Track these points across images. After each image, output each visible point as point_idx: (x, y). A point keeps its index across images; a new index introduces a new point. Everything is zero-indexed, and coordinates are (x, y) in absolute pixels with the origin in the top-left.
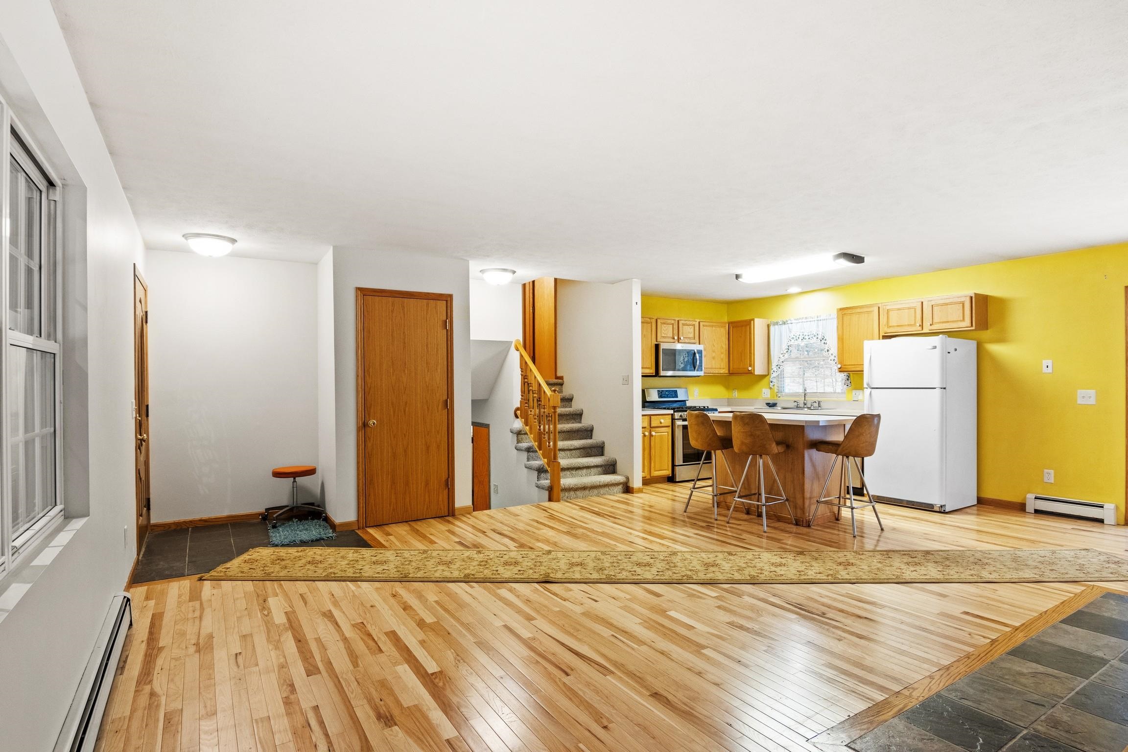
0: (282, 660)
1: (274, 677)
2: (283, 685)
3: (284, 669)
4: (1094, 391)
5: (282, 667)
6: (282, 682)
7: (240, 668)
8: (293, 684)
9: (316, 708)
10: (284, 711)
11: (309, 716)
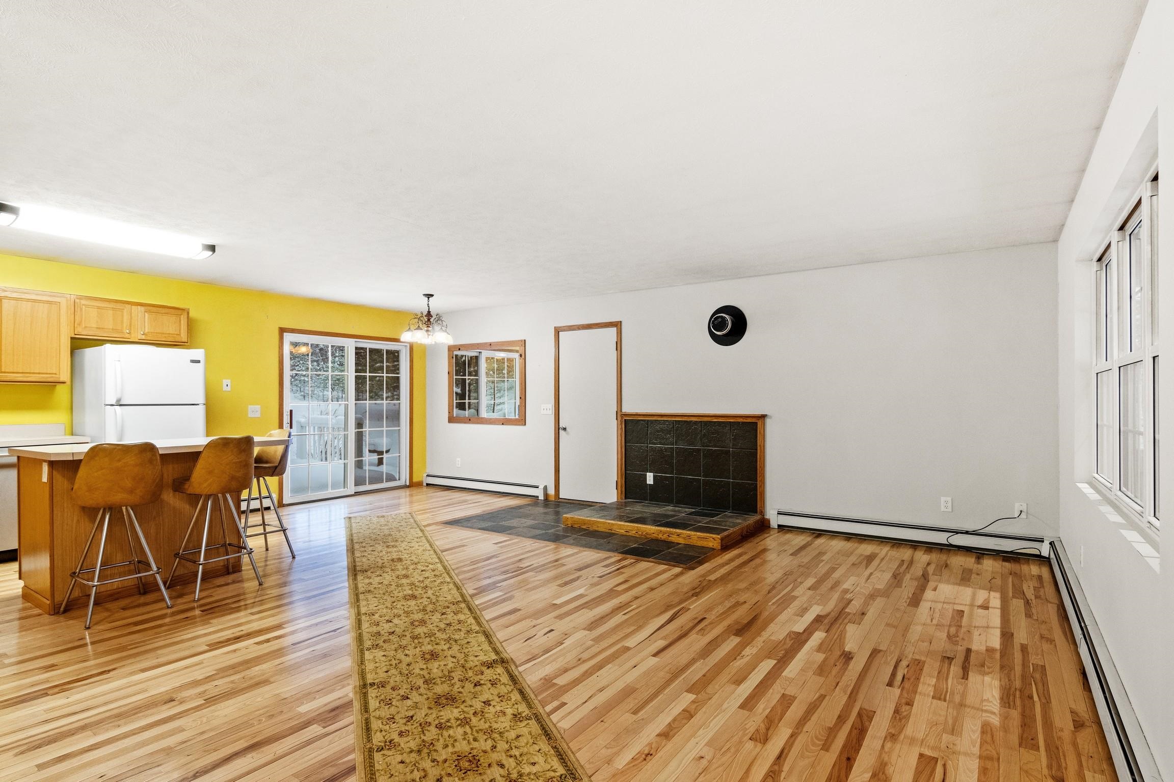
0: (888, 745)
1: (909, 730)
2: (904, 717)
3: (893, 732)
4: (260, 406)
5: (893, 735)
6: (903, 720)
7: (943, 763)
8: (894, 712)
9: (890, 684)
10: (917, 696)
11: (899, 683)
